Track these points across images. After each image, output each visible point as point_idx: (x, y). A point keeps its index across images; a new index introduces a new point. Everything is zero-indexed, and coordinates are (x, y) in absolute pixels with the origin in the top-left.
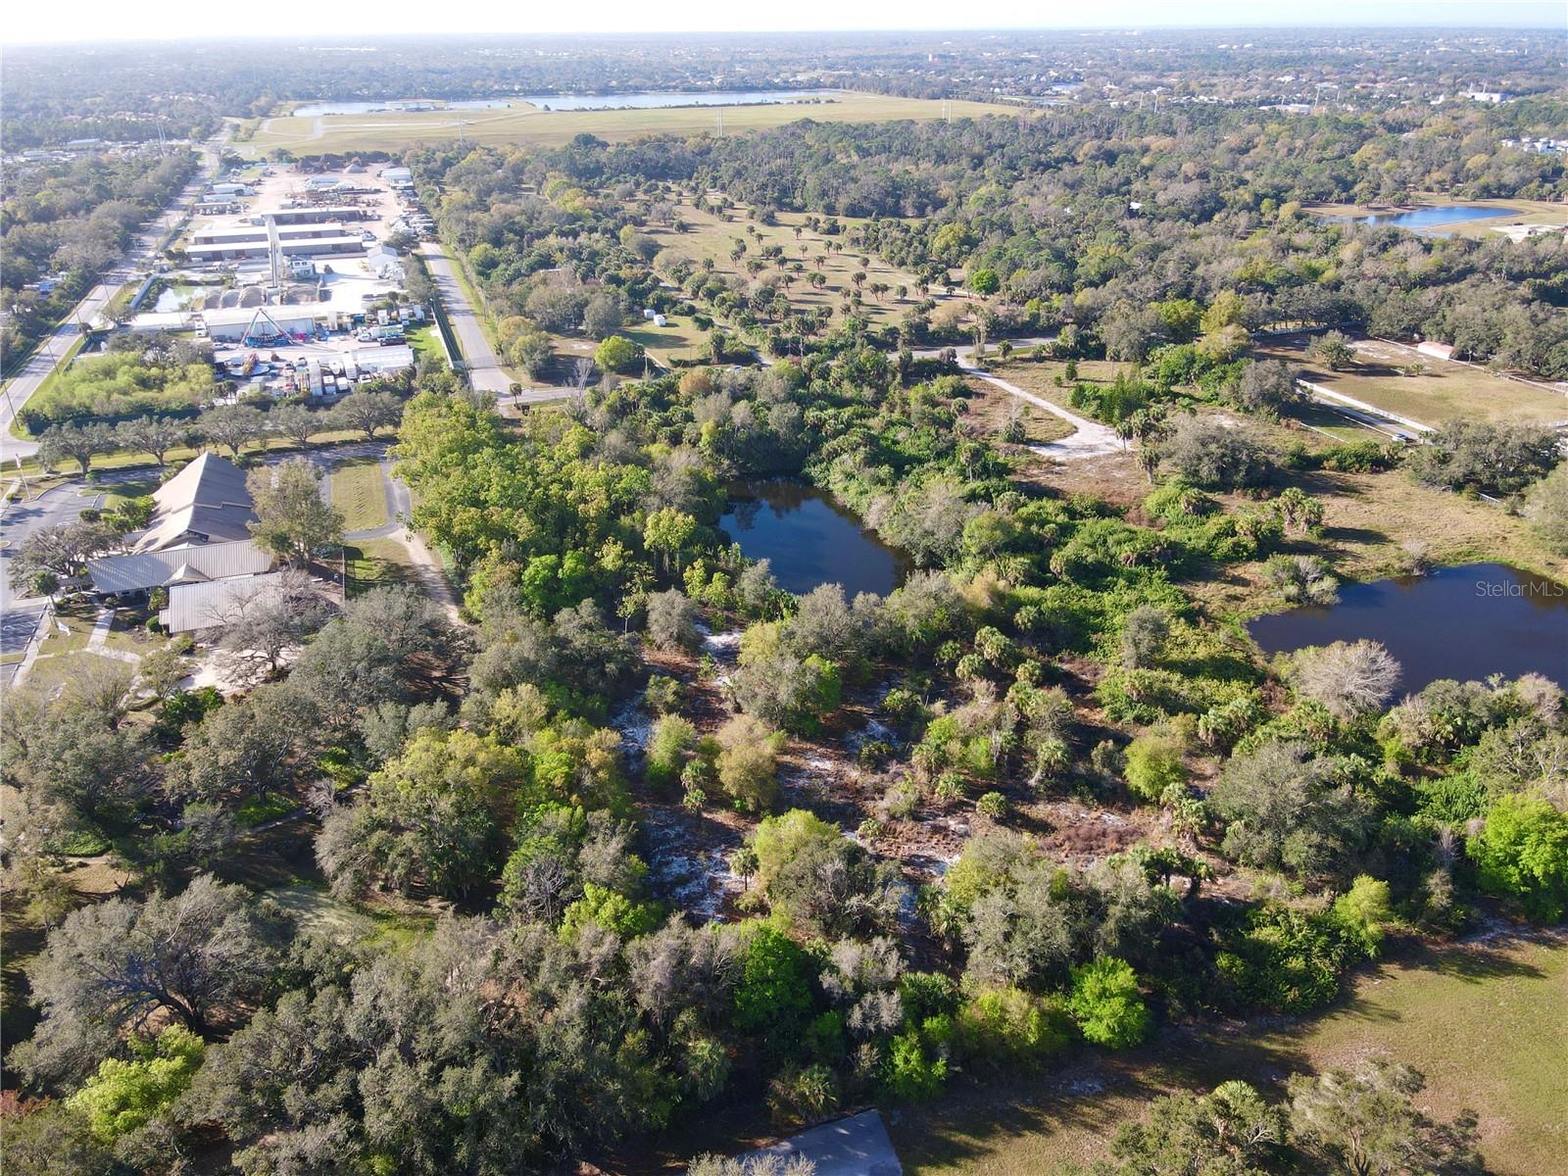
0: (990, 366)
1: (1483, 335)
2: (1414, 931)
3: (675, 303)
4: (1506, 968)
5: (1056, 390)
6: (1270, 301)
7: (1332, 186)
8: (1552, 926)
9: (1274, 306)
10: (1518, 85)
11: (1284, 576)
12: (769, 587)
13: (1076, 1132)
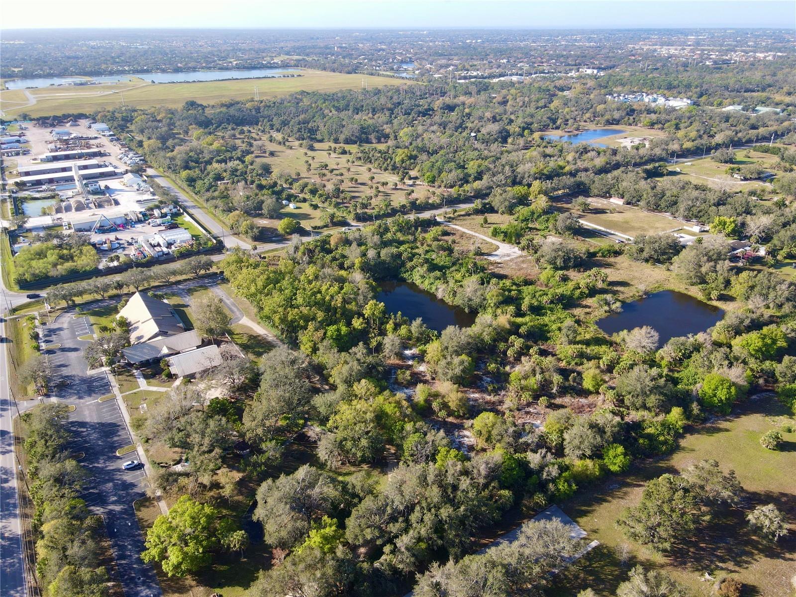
0: (450, 220)
1: (635, 195)
2: (690, 423)
3: (296, 197)
4: (719, 430)
5: (482, 229)
6: (552, 183)
7: (548, 122)
8: (728, 415)
9: (553, 185)
10: (602, 64)
11: (602, 303)
12: (424, 329)
13: (617, 500)
